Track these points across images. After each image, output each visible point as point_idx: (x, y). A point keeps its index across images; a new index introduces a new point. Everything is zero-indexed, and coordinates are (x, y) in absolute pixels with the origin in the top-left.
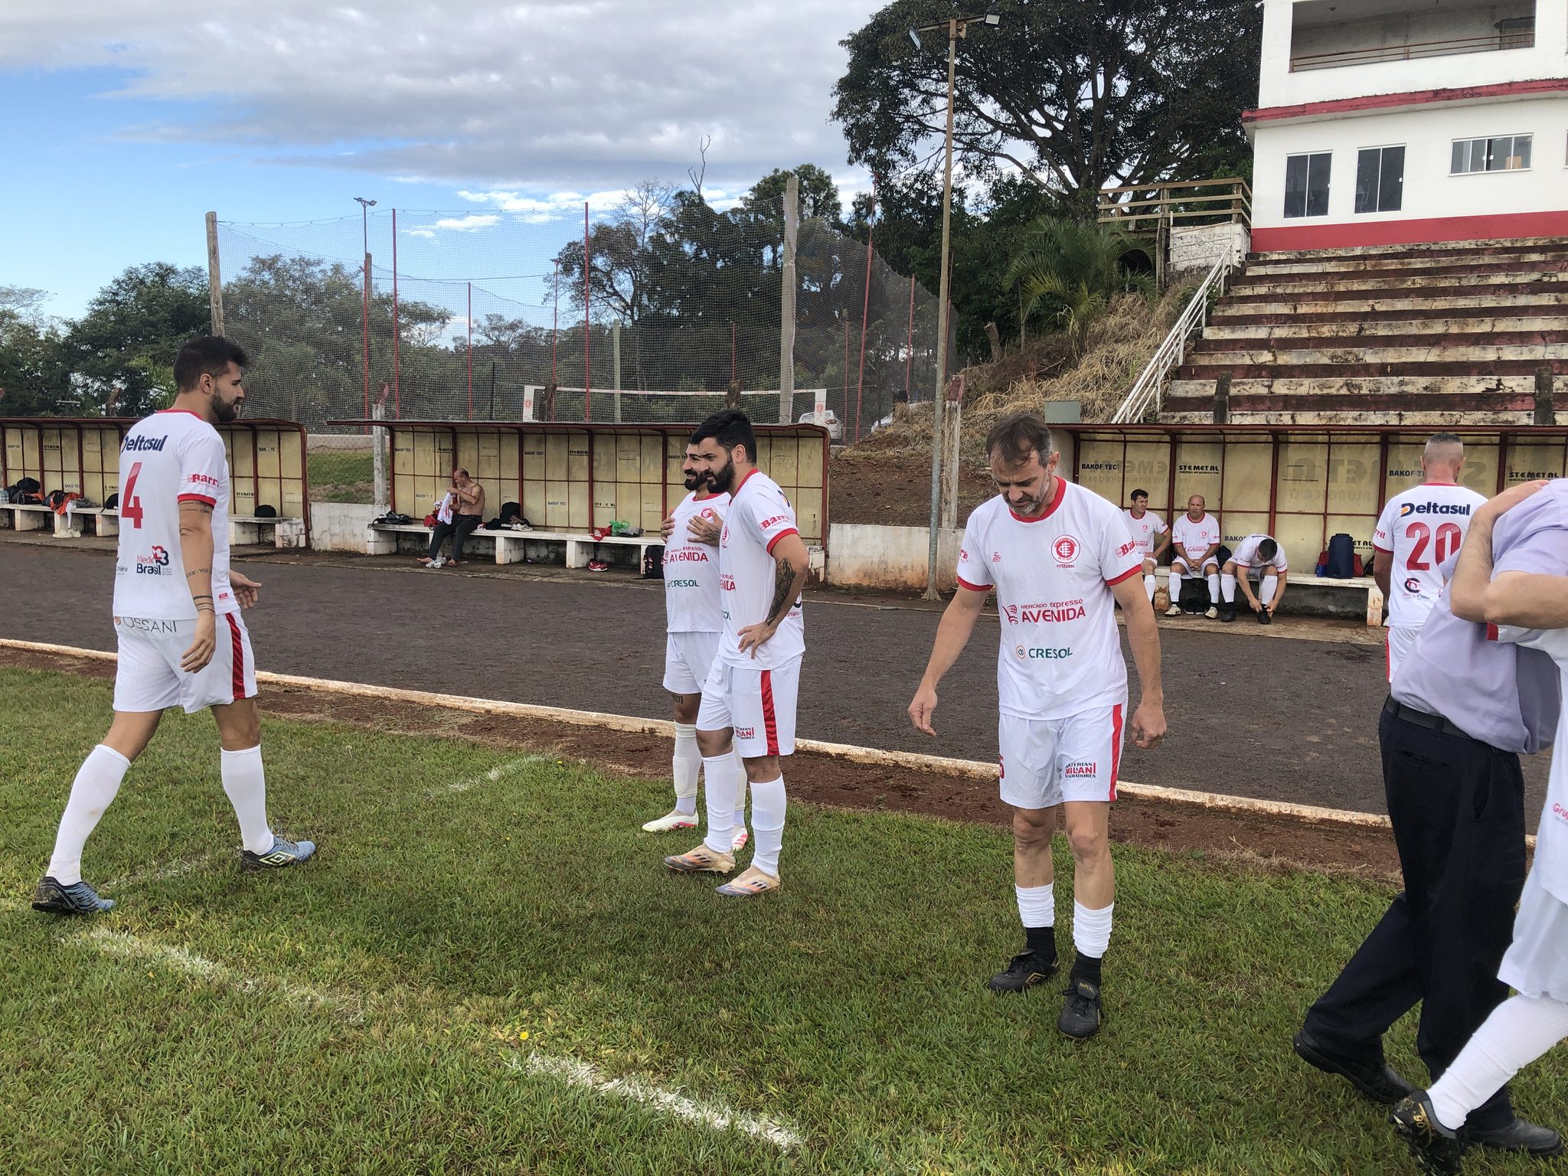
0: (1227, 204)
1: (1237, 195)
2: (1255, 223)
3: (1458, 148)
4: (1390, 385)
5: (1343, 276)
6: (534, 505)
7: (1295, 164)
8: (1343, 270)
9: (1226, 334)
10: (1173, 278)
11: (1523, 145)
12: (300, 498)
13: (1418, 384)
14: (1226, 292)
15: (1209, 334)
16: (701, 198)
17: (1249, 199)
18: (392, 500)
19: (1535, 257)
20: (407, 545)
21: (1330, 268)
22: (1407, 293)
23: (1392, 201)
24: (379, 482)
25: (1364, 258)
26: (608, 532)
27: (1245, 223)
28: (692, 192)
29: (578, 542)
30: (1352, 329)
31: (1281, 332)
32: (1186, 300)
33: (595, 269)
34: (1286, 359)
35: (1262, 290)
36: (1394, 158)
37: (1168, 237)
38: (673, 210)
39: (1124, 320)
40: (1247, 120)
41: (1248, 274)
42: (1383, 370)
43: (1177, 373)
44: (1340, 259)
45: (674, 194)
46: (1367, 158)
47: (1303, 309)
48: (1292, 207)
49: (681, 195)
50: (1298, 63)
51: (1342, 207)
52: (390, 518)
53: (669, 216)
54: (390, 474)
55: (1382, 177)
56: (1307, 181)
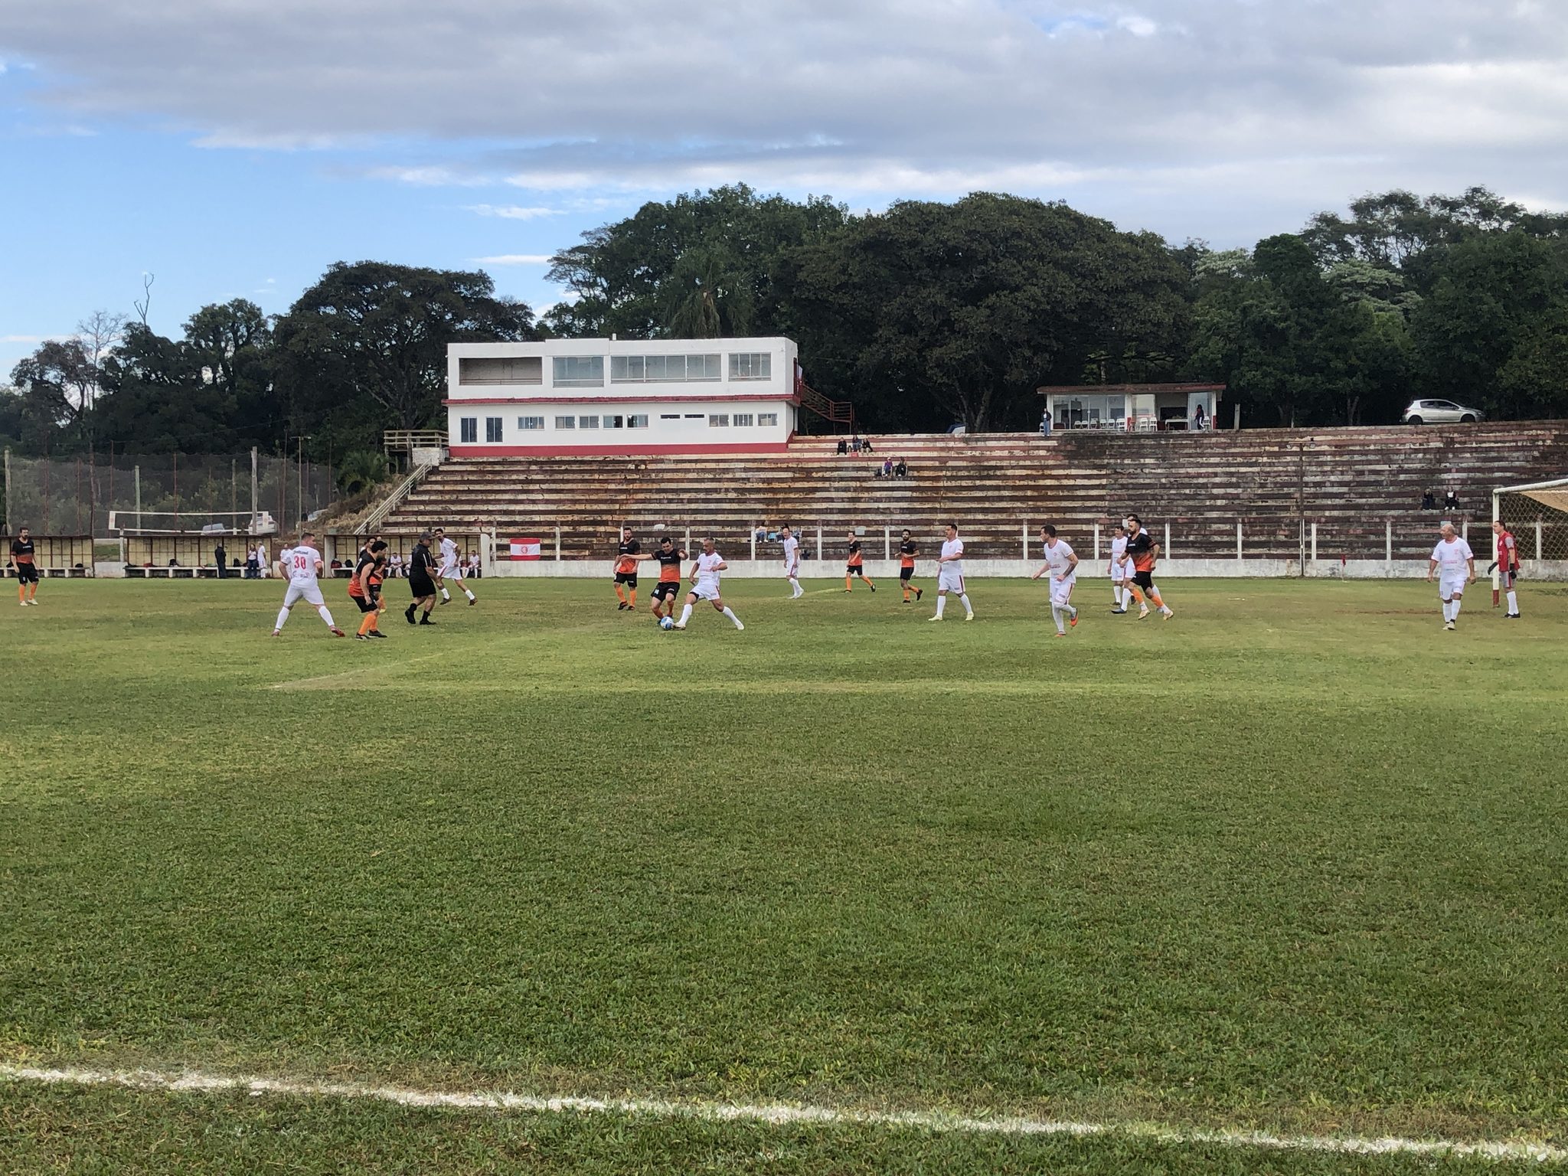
0: (433, 440)
1: (437, 436)
2: (451, 444)
3: (520, 419)
4: (451, 518)
5: (470, 472)
6: (179, 559)
7: (464, 421)
9: (415, 498)
10: (414, 469)
11: (541, 420)
12: (90, 561)
14: (425, 477)
15: (410, 498)
16: (147, 329)
17: (444, 435)
18: (127, 560)
19: (534, 467)
21: (469, 468)
22: (483, 482)
23: (499, 438)
24: (122, 555)
25: (483, 463)
27: (444, 446)
28: (140, 323)
29: (197, 570)
30: (454, 497)
31: (433, 498)
33: (47, 382)
34: (429, 508)
35: (439, 478)
36: (499, 421)
37: (412, 451)
38: (124, 339)
40: (445, 403)
41: (440, 469)
43: (392, 513)
44: (472, 463)
45: (123, 322)
47: (447, 488)
48: (464, 439)
49: (129, 326)
50: (463, 381)
51: (482, 440)
52: (130, 565)
53: (121, 344)
54: (127, 552)
55: (495, 429)
56: (469, 429)
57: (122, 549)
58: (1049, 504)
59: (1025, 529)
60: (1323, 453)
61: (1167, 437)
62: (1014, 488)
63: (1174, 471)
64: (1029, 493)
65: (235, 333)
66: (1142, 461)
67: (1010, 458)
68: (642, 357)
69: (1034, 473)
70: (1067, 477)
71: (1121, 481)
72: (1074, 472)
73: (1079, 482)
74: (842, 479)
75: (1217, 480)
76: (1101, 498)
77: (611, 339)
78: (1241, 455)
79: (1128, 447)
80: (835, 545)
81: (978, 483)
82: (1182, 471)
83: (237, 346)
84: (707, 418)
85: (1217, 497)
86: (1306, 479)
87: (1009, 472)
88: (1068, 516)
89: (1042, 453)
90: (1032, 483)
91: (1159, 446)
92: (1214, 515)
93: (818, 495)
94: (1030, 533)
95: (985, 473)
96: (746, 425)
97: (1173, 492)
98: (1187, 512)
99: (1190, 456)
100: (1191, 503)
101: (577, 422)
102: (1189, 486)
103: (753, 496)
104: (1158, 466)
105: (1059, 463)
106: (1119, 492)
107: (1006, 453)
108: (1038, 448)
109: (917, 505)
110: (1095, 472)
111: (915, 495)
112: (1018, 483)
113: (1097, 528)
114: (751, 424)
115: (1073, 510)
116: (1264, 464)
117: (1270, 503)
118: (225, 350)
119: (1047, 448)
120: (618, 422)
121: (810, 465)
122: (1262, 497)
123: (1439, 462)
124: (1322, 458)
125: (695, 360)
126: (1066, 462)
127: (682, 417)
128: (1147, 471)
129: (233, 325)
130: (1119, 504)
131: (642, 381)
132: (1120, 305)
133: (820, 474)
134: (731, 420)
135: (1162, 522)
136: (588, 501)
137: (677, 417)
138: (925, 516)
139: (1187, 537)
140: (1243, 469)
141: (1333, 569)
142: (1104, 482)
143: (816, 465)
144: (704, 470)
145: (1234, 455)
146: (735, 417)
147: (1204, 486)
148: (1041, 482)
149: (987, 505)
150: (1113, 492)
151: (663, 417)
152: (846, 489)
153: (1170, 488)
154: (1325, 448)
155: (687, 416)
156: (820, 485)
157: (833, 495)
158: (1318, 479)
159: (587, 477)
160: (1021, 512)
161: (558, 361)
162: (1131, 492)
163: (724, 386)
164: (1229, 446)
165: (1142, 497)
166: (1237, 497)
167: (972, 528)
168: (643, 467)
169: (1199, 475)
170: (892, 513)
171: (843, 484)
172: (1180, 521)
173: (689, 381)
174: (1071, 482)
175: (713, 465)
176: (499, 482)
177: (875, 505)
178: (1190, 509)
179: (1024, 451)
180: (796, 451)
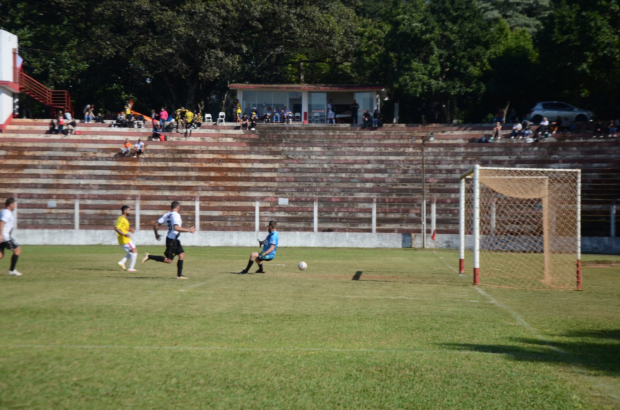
58: (228, 184)
59: (197, 204)
60: (458, 146)
61: (334, 129)
62: (201, 169)
63: (335, 158)
64: (212, 174)
66: (311, 149)
67: (201, 144)
69: (220, 157)
70: (246, 161)
71: (291, 165)
72: (253, 157)
73: (256, 165)
74: (50, 158)
75: (369, 166)
76: (272, 179)
78: (393, 146)
79: (300, 136)
80: (34, 216)
81: (170, 164)
82: (342, 158)
85: (367, 181)
86: (441, 167)
87: (199, 156)
88: (242, 194)
89: (229, 140)
90: (216, 165)
91: (327, 136)
92: (362, 195)
93: (26, 171)
94: (202, 208)
95: (178, 156)
97: (332, 175)
98: (340, 193)
99: (351, 145)
100: (345, 185)
102: (345, 171)
104: (323, 154)
105: (242, 149)
106: (288, 175)
107: (198, 139)
108: (226, 136)
109: (114, 182)
110: (271, 157)
111: (114, 173)
112: (205, 165)
113: (257, 205)
115: (247, 189)
116: (409, 154)
117: (409, 186)
119: (234, 137)
121: (24, 145)
122: (403, 181)
123: (551, 154)
124: (457, 150)
126: (248, 148)
128: (313, 157)
130: (286, 185)
132: (299, 16)
133: (31, 153)
135: (312, 201)
138: (119, 192)
139: (336, 214)
140: (391, 158)
141: (448, 242)
142: (277, 166)
143: (29, 145)
145: (386, 146)
147: (358, 171)
148: (224, 165)
149: (175, 183)
150: (282, 175)
152: (52, 167)
153: (330, 172)
154: (461, 141)
156: (29, 162)
157: (40, 171)
158: (450, 167)
160: (203, 190)
162: (297, 175)
164: (384, 138)
165: (305, 180)
166: (383, 181)
167: (159, 203)
169: (355, 162)
170: (91, 189)
171: (50, 162)
172: (334, 200)
174: (249, 166)
177: (77, 182)
178: (344, 190)
179: (214, 138)
180: (13, 131)
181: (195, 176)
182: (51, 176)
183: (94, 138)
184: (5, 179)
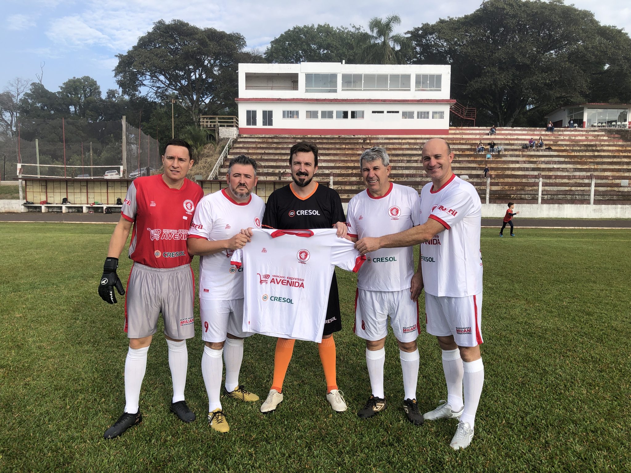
0: (232, 122)
1: (234, 120)
2: (240, 126)
3: (284, 112)
4: (266, 170)
5: (259, 143)
6: (70, 198)
7: (248, 112)
8: (260, 141)
10: (220, 140)
11: (297, 113)
13: (271, 170)
14: (233, 145)
16: (42, 86)
17: (238, 121)
18: (25, 198)
20: (31, 210)
21: (257, 140)
22: (272, 148)
23: (270, 123)
24: (21, 194)
25: (264, 138)
26: (94, 204)
27: (237, 127)
28: (39, 83)
29: (87, 207)
30: (259, 157)
32: (223, 147)
35: (241, 145)
36: (270, 113)
37: (218, 129)
38: (31, 90)
39: (209, 151)
40: (236, 100)
41: (238, 140)
42: (265, 167)
43: (222, 167)
44: (260, 138)
46: (264, 113)
47: (250, 151)
48: (248, 123)
49: (33, 84)
50: (247, 87)
51: (260, 124)
52: (28, 203)
53: (29, 92)
54: (25, 192)
55: (268, 117)
56: (251, 117)
57: (20, 189)
65: (85, 91)
68: (362, 75)
69: (620, 149)
77: (342, 63)
83: (85, 97)
84: (401, 113)
95: (591, 148)
96: (424, 118)
101: (320, 115)
103: (460, 159)
107: (584, 138)
109: (579, 166)
111: (566, 160)
114: (428, 118)
118: (80, 98)
120: (345, 115)
125: (395, 78)
127: (385, 112)
129: (84, 88)
131: (361, 90)
134: (415, 115)
136: (352, 161)
137: (382, 112)
144: (409, 144)
146: (418, 113)
151: (373, 112)
155: (388, 112)
159: (338, 146)
161: (309, 77)
163: (413, 94)
168: (368, 141)
173: (390, 90)
175: (412, 141)
176: (283, 149)
179: (595, 137)
180: (455, 134)
181: (626, 162)
182: (527, 162)
183: (512, 137)
184: (499, 165)
